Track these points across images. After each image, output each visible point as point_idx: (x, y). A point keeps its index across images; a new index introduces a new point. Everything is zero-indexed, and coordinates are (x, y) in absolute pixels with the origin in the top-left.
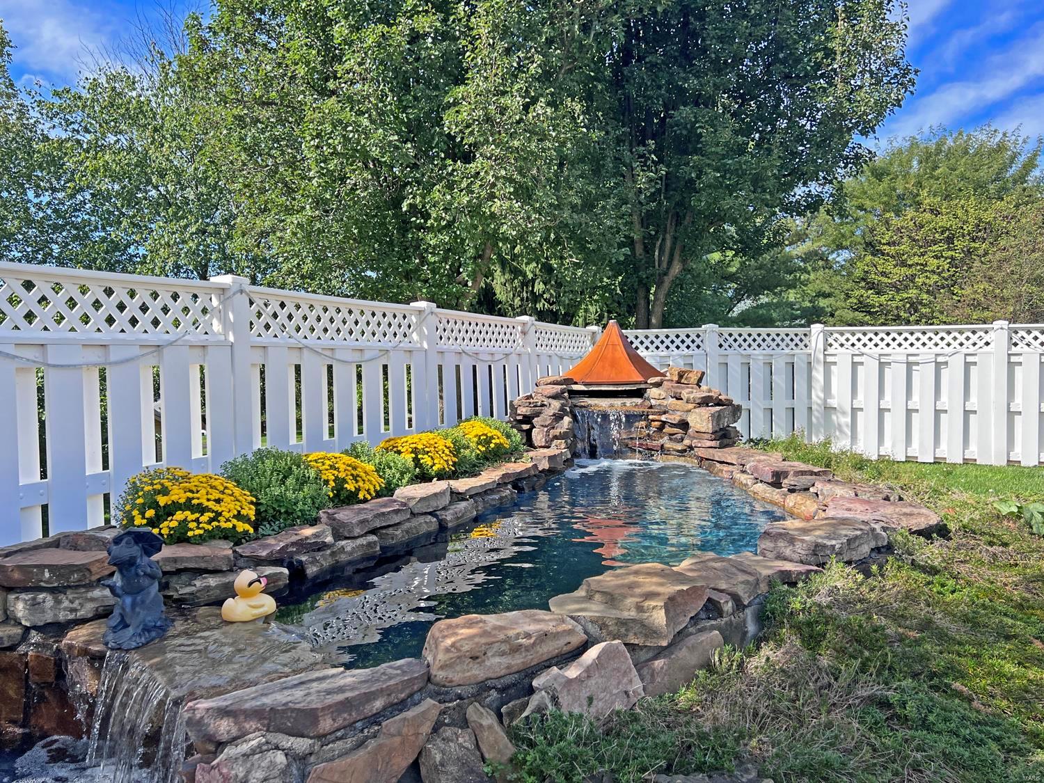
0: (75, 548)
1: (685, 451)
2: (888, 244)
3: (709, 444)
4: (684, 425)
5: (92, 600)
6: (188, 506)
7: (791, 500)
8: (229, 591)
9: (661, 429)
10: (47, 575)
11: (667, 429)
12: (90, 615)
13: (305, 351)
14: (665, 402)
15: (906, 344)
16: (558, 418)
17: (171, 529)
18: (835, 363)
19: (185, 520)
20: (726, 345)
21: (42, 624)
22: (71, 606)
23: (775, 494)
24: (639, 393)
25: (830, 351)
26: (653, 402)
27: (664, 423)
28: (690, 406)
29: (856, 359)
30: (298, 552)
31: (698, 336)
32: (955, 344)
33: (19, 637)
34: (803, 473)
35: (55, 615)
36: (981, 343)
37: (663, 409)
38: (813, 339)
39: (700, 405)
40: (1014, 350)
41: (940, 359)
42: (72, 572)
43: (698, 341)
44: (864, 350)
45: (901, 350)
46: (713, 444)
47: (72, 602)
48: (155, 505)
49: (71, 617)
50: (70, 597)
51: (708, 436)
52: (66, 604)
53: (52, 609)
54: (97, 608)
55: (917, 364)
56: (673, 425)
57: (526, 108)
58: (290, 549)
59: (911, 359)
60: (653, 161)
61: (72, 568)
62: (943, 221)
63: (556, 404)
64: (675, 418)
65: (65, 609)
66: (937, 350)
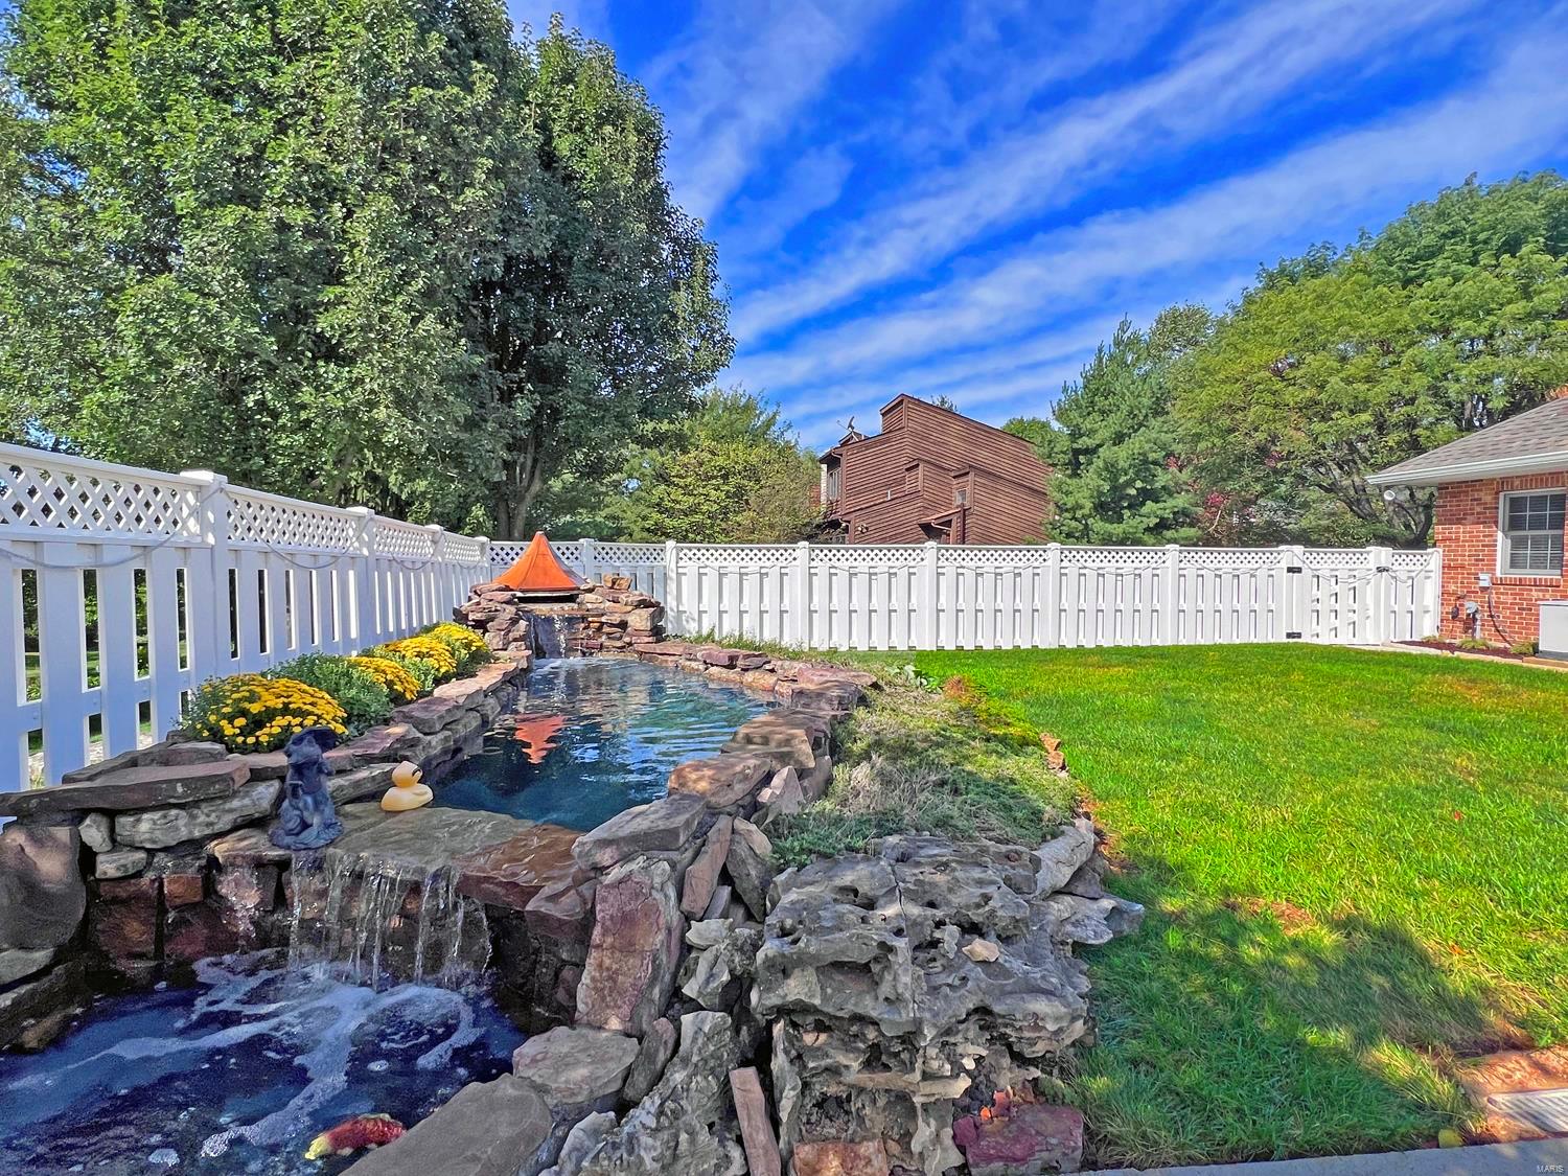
0: (166, 763)
1: (623, 647)
2: (677, 476)
3: (647, 639)
4: (623, 625)
5: (231, 811)
6: (286, 710)
7: (749, 677)
8: (388, 781)
9: (599, 629)
10: (180, 789)
11: (606, 629)
12: (228, 827)
13: (272, 556)
14: (602, 606)
15: (738, 559)
16: (514, 621)
17: (270, 735)
18: (685, 574)
19: (289, 725)
20: (599, 557)
21: (174, 843)
22: (207, 819)
23: (732, 674)
24: (571, 599)
25: (681, 563)
26: (589, 606)
27: (602, 624)
28: (630, 608)
29: (702, 571)
30: (401, 748)
31: (576, 549)
32: (773, 559)
33: (144, 862)
34: (749, 656)
35: (191, 832)
36: (790, 559)
37: (600, 612)
38: (668, 554)
39: (637, 607)
40: (813, 564)
41: (763, 571)
42: (214, 783)
43: (576, 553)
44: (707, 563)
45: (735, 563)
46: (650, 639)
47: (208, 816)
48: (244, 713)
49: (208, 831)
50: (206, 811)
51: (647, 633)
52: (202, 818)
53: (184, 827)
54: (236, 820)
55: (747, 574)
56: (612, 625)
57: (415, 321)
58: (396, 746)
59: (743, 570)
60: (529, 390)
61: (211, 780)
62: (720, 461)
63: (511, 609)
64: (616, 619)
65: (200, 824)
66: (761, 563)
